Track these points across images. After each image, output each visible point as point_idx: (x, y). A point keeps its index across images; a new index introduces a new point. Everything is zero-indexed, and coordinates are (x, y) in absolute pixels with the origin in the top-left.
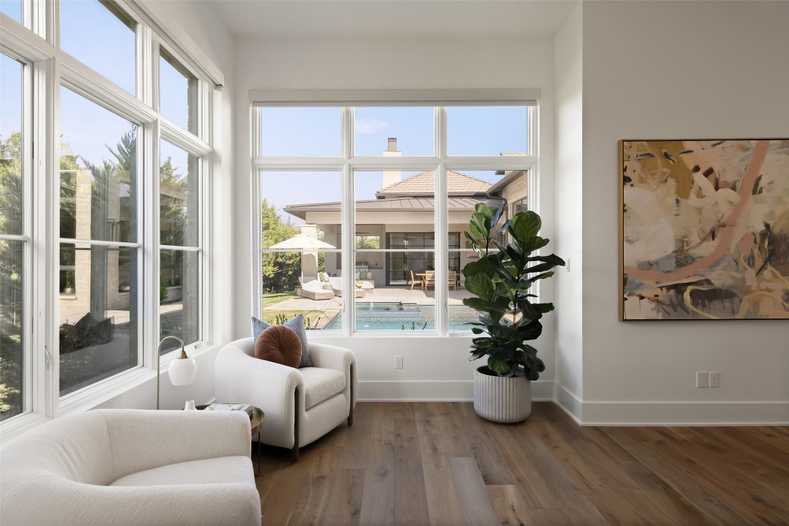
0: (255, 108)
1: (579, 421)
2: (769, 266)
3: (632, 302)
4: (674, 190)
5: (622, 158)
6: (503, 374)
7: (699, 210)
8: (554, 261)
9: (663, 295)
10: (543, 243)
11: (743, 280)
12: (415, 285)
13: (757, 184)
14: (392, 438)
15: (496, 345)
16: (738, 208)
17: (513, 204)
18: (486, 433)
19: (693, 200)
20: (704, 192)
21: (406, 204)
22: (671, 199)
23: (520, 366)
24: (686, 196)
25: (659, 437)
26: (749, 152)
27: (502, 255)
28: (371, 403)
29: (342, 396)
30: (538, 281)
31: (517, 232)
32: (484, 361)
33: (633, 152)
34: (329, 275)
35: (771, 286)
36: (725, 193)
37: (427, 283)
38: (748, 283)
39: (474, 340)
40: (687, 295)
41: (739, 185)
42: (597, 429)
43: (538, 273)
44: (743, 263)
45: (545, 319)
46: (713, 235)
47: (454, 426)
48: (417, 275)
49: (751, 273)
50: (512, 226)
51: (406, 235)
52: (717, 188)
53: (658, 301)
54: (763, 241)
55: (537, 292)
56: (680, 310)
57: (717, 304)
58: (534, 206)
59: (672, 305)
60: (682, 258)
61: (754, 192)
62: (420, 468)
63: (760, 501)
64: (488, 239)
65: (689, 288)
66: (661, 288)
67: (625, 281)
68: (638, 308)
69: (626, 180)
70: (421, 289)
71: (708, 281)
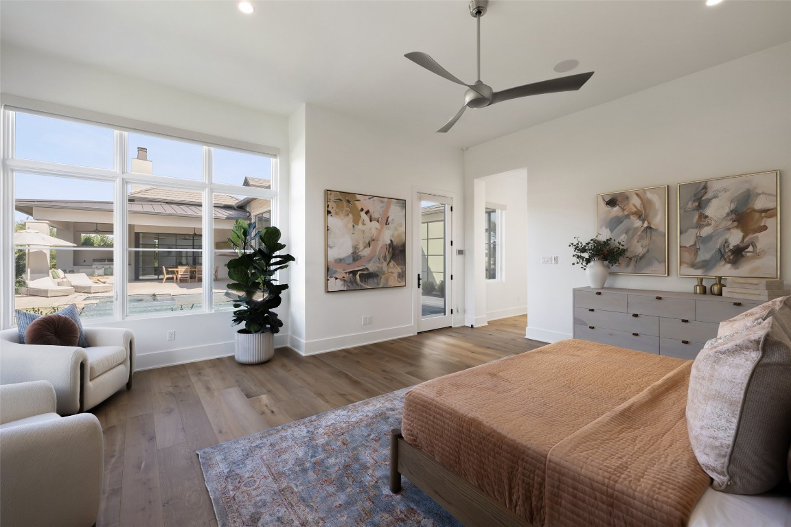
0: (7, 111)
1: (303, 353)
2: (392, 261)
3: (332, 281)
4: (352, 220)
5: (327, 200)
6: (256, 332)
7: (363, 231)
8: (288, 258)
9: (347, 276)
10: (281, 247)
11: (382, 268)
12: (167, 279)
13: (387, 220)
14: (171, 389)
15: (251, 314)
16: (380, 231)
17: (256, 216)
18: (245, 372)
19: (360, 226)
20: (365, 222)
21: (158, 208)
22: (350, 225)
23: (267, 326)
24: (357, 224)
25: (344, 354)
26: (384, 204)
27: (255, 254)
28: (146, 371)
29: (122, 367)
30: (278, 271)
31: (265, 240)
32: (243, 325)
33: (332, 197)
34: (65, 271)
35: (393, 270)
36: (374, 223)
37: (179, 276)
38: (384, 269)
39: (235, 313)
40: (358, 277)
41: (380, 220)
42: (313, 356)
43: (278, 266)
44: (382, 259)
45: (283, 295)
46: (369, 245)
47: (221, 372)
48: (170, 270)
49: (385, 264)
50: (262, 236)
51: (157, 236)
52: (371, 221)
53: (344, 281)
54: (390, 248)
55: (277, 278)
56: (355, 284)
57: (371, 281)
58: (275, 223)
59: (351, 282)
60: (355, 257)
61: (386, 224)
62: (199, 402)
63: (385, 371)
64: (245, 244)
65: (359, 273)
66: (346, 273)
67: (328, 269)
68: (335, 284)
69: (329, 212)
70: (173, 282)
71: (367, 269)
